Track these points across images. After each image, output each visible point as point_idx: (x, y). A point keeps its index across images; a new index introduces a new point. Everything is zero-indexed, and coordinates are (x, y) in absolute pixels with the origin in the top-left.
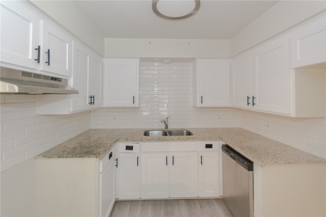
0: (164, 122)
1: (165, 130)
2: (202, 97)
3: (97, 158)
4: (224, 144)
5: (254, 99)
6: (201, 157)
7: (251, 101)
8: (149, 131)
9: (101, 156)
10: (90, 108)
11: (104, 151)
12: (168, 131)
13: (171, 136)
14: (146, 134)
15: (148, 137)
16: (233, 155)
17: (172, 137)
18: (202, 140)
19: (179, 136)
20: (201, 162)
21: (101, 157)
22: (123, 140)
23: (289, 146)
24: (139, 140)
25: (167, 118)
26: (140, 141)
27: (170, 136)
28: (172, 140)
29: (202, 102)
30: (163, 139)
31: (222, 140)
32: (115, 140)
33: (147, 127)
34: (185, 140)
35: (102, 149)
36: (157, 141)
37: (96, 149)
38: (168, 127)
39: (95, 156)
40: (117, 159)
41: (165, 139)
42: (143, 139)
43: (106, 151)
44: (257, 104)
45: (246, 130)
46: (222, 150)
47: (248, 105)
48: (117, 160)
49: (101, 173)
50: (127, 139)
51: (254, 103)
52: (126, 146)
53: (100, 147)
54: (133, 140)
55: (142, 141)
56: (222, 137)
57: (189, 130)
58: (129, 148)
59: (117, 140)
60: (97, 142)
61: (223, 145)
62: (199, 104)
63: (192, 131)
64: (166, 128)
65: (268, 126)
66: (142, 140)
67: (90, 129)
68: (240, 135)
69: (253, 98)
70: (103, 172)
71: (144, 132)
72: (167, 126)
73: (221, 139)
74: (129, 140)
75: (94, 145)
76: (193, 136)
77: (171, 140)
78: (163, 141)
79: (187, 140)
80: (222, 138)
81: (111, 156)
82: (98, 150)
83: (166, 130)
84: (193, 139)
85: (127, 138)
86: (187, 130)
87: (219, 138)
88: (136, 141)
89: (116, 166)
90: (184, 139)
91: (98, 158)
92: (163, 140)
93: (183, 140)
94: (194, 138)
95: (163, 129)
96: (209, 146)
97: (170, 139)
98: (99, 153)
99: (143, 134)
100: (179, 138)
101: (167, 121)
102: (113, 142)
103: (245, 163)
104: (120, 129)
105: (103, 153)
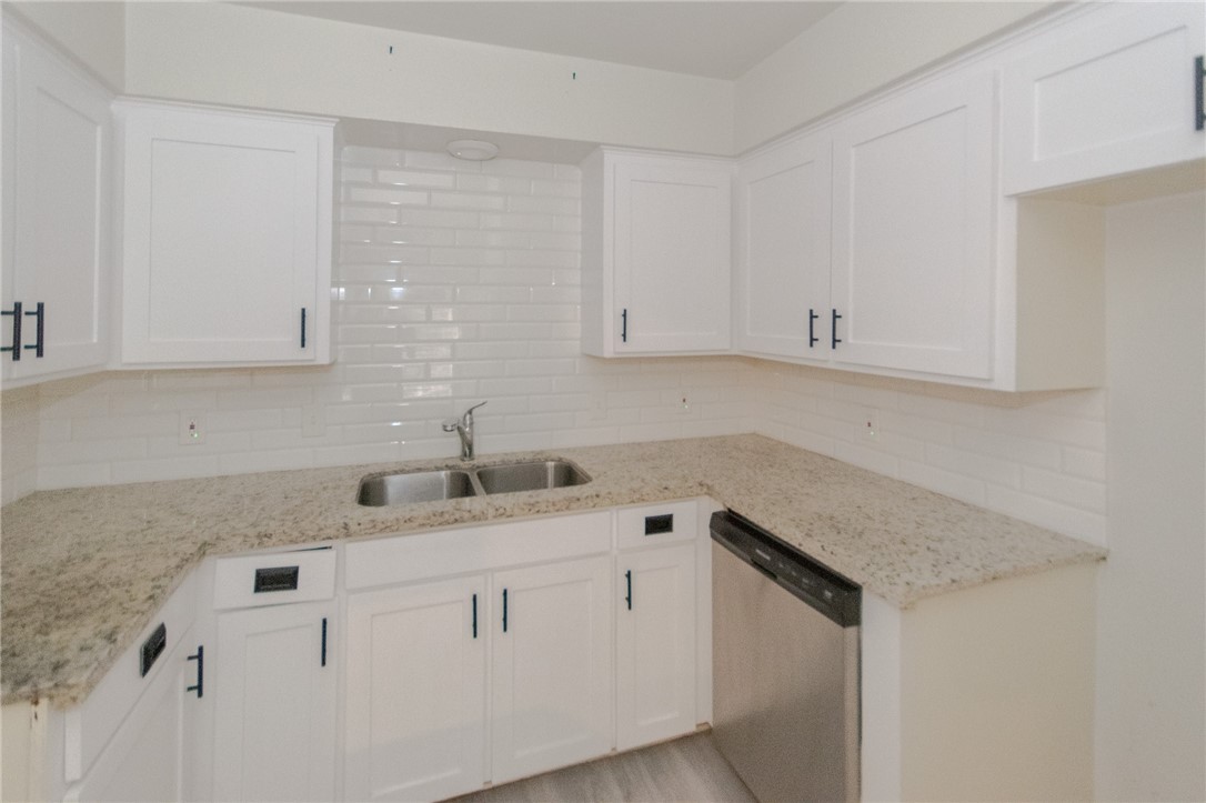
0: (456, 432)
1: (461, 464)
2: (625, 315)
3: (36, 703)
4: (720, 508)
5: (837, 319)
6: (629, 575)
7: (823, 329)
8: (384, 474)
9: (71, 681)
10: (15, 376)
11: (100, 642)
12: (472, 469)
13: (492, 495)
14: (370, 493)
15: (381, 510)
16: (768, 558)
17: (500, 499)
18: (633, 502)
19: (530, 492)
20: (629, 599)
21: (74, 692)
22: (240, 540)
23: (953, 500)
24: (331, 532)
25: (470, 412)
26: (337, 537)
27: (488, 498)
28: (502, 515)
29: (624, 335)
30: (457, 516)
31: (710, 491)
32: (188, 548)
33: (372, 457)
34: (558, 511)
35: (86, 630)
36: (428, 528)
37: (44, 630)
38: (476, 451)
39: (26, 689)
40: (201, 649)
41: (466, 515)
42: (353, 527)
43: (110, 638)
44: (850, 341)
45: (781, 443)
46: (713, 536)
47: (811, 345)
48: (200, 656)
49: (74, 783)
50: (263, 538)
51: (837, 338)
52: (259, 573)
53: (78, 614)
54: (295, 534)
55: (348, 535)
56: (710, 483)
57: (568, 457)
58: (276, 580)
59: (203, 550)
60: (62, 577)
61: (715, 515)
62: (611, 346)
63: (582, 464)
64: (465, 455)
65: (869, 425)
66: (346, 532)
67: (36, 495)
68: (771, 466)
69: (835, 316)
70: (85, 775)
71: (356, 484)
72: (468, 449)
73: (705, 490)
74: (274, 539)
75: (31, 598)
76: (590, 484)
77: (495, 517)
78: (455, 525)
79: (567, 508)
80: (709, 487)
81: (153, 650)
82: (54, 636)
83: (466, 465)
84: (596, 500)
85: (262, 529)
86: (560, 460)
87: (701, 485)
88: (314, 538)
89: (190, 689)
90: (554, 504)
91: (44, 702)
92: (456, 520)
93: (551, 508)
94: (597, 496)
95: (450, 463)
96: (659, 525)
97: (491, 512)
98: (57, 667)
99: (354, 493)
100: (532, 501)
101: (472, 424)
102: (174, 562)
103: (828, 594)
104: (223, 478)
105: (86, 656)
